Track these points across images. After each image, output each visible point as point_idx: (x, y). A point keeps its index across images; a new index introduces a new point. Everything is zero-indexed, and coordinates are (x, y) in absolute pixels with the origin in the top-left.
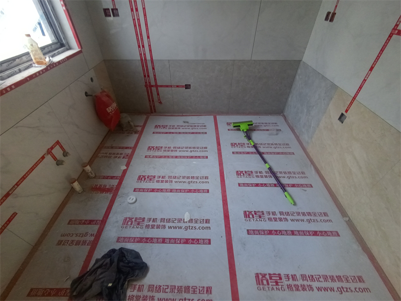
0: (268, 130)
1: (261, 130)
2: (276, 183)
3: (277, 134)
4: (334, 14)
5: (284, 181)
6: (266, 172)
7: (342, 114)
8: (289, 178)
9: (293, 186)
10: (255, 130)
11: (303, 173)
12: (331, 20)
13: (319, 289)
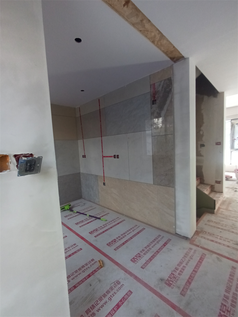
0: (79, 205)
1: (76, 206)
2: (95, 219)
3: (85, 205)
4: (85, 156)
5: (98, 217)
6: (89, 218)
7: (104, 183)
8: (99, 215)
9: (102, 216)
10: (73, 208)
11: (103, 211)
12: (85, 157)
13: (128, 235)
